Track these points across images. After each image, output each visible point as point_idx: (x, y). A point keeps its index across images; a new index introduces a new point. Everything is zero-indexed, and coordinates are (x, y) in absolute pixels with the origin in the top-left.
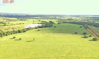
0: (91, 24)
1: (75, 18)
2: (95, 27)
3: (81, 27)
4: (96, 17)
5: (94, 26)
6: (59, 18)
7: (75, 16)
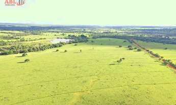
0: (137, 38)
1: (114, 31)
2: (142, 42)
3: (125, 42)
4: (146, 28)
5: (142, 40)
6: (90, 31)
7: (114, 28)
